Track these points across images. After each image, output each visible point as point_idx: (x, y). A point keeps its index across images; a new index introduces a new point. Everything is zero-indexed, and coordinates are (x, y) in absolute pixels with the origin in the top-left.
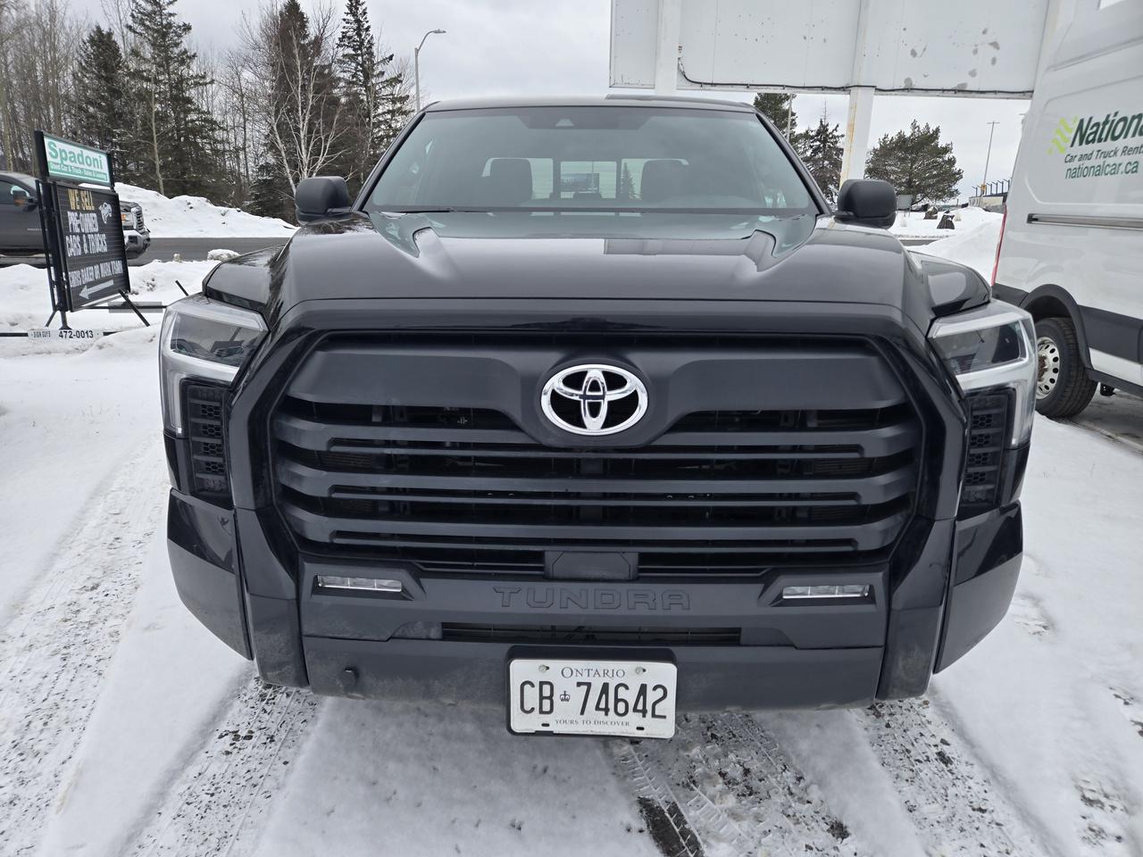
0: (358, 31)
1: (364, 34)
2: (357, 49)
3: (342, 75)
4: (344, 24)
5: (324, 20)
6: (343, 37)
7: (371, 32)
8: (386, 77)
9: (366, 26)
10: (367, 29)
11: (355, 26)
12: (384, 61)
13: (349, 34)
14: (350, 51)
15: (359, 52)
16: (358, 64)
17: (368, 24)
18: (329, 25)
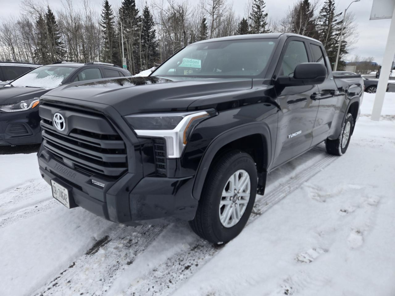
0: (330, 6)
1: (331, 6)
2: (328, 12)
3: (319, 23)
4: (325, 4)
5: (315, 4)
6: (323, 9)
7: (334, 5)
8: (337, 21)
9: (333, 3)
10: (333, 4)
11: (329, 4)
12: (337, 15)
13: (326, 7)
14: (325, 14)
15: (328, 13)
16: (327, 18)
17: (334, 2)
18: (317, 5)
